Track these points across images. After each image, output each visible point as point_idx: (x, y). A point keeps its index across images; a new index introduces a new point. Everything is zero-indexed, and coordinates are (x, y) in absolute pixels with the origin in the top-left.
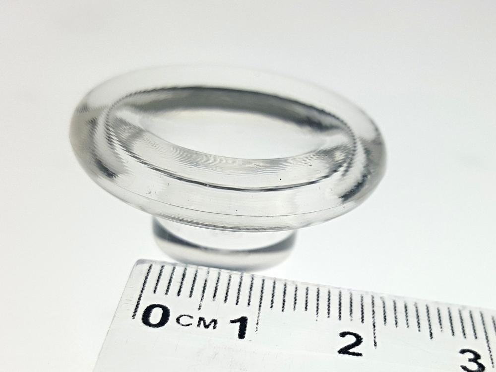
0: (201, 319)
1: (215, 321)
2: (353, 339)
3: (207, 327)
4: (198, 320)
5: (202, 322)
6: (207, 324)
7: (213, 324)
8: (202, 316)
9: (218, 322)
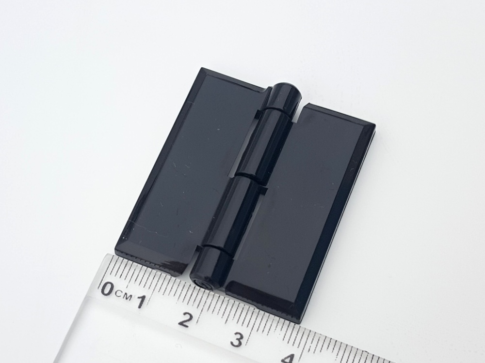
0: (126, 294)
1: (131, 296)
2: (188, 317)
3: (127, 299)
4: (124, 294)
5: (126, 296)
6: (128, 297)
7: (130, 298)
8: (127, 292)
9: (132, 297)
